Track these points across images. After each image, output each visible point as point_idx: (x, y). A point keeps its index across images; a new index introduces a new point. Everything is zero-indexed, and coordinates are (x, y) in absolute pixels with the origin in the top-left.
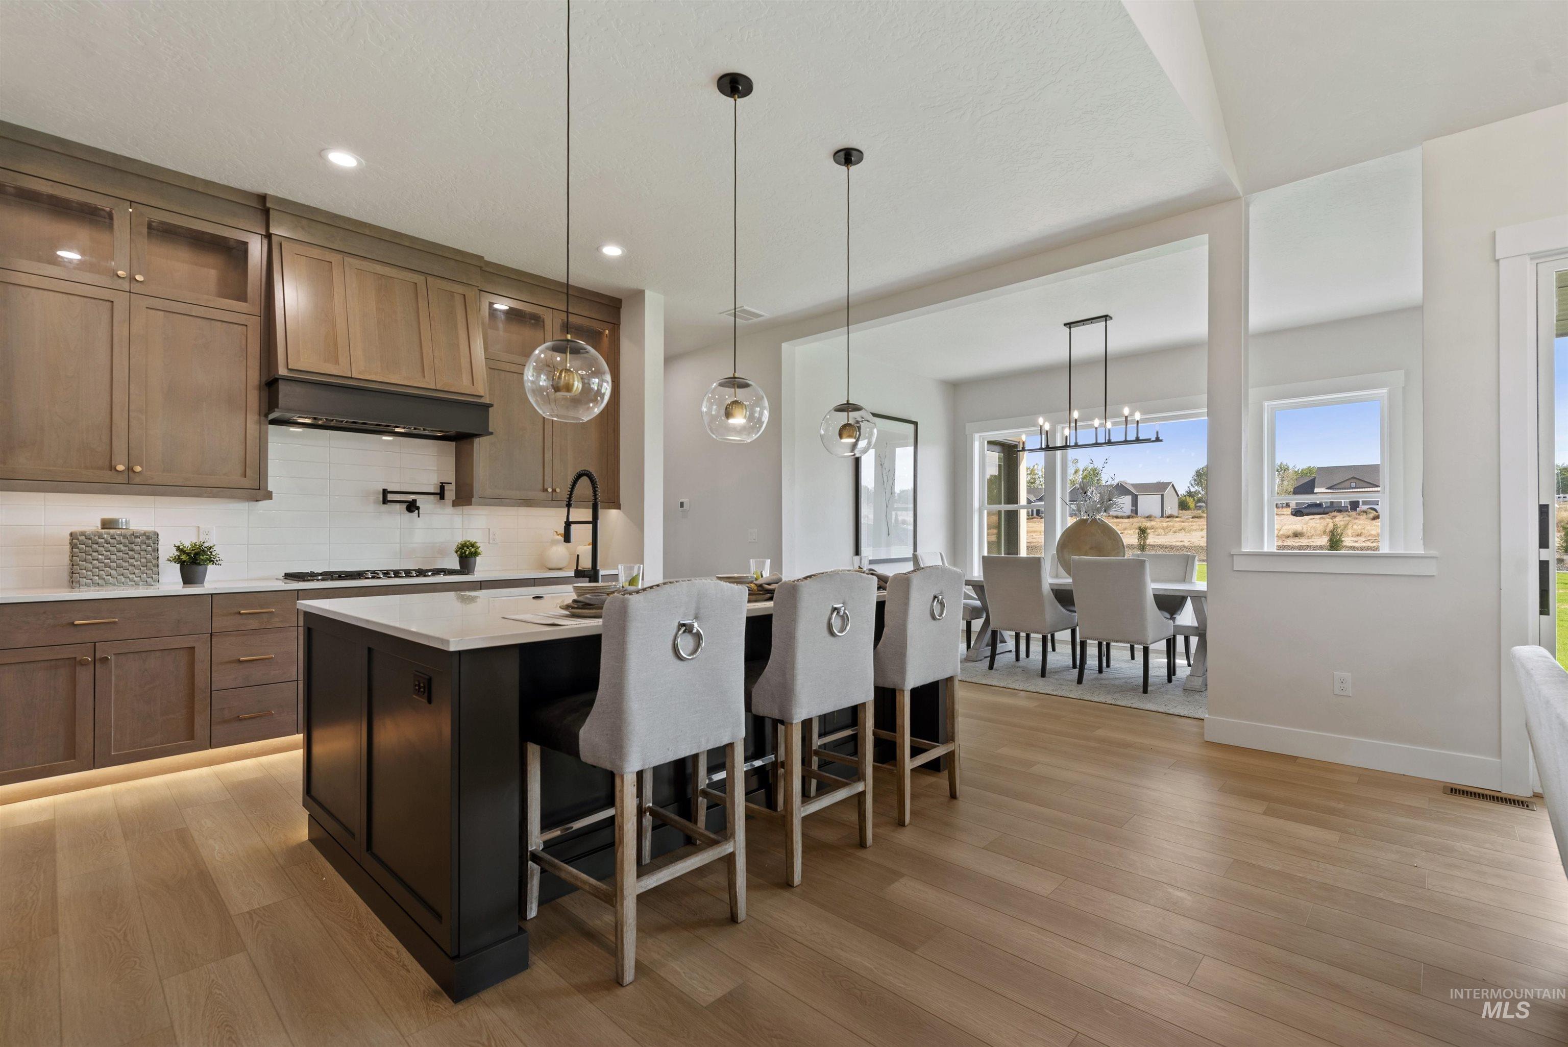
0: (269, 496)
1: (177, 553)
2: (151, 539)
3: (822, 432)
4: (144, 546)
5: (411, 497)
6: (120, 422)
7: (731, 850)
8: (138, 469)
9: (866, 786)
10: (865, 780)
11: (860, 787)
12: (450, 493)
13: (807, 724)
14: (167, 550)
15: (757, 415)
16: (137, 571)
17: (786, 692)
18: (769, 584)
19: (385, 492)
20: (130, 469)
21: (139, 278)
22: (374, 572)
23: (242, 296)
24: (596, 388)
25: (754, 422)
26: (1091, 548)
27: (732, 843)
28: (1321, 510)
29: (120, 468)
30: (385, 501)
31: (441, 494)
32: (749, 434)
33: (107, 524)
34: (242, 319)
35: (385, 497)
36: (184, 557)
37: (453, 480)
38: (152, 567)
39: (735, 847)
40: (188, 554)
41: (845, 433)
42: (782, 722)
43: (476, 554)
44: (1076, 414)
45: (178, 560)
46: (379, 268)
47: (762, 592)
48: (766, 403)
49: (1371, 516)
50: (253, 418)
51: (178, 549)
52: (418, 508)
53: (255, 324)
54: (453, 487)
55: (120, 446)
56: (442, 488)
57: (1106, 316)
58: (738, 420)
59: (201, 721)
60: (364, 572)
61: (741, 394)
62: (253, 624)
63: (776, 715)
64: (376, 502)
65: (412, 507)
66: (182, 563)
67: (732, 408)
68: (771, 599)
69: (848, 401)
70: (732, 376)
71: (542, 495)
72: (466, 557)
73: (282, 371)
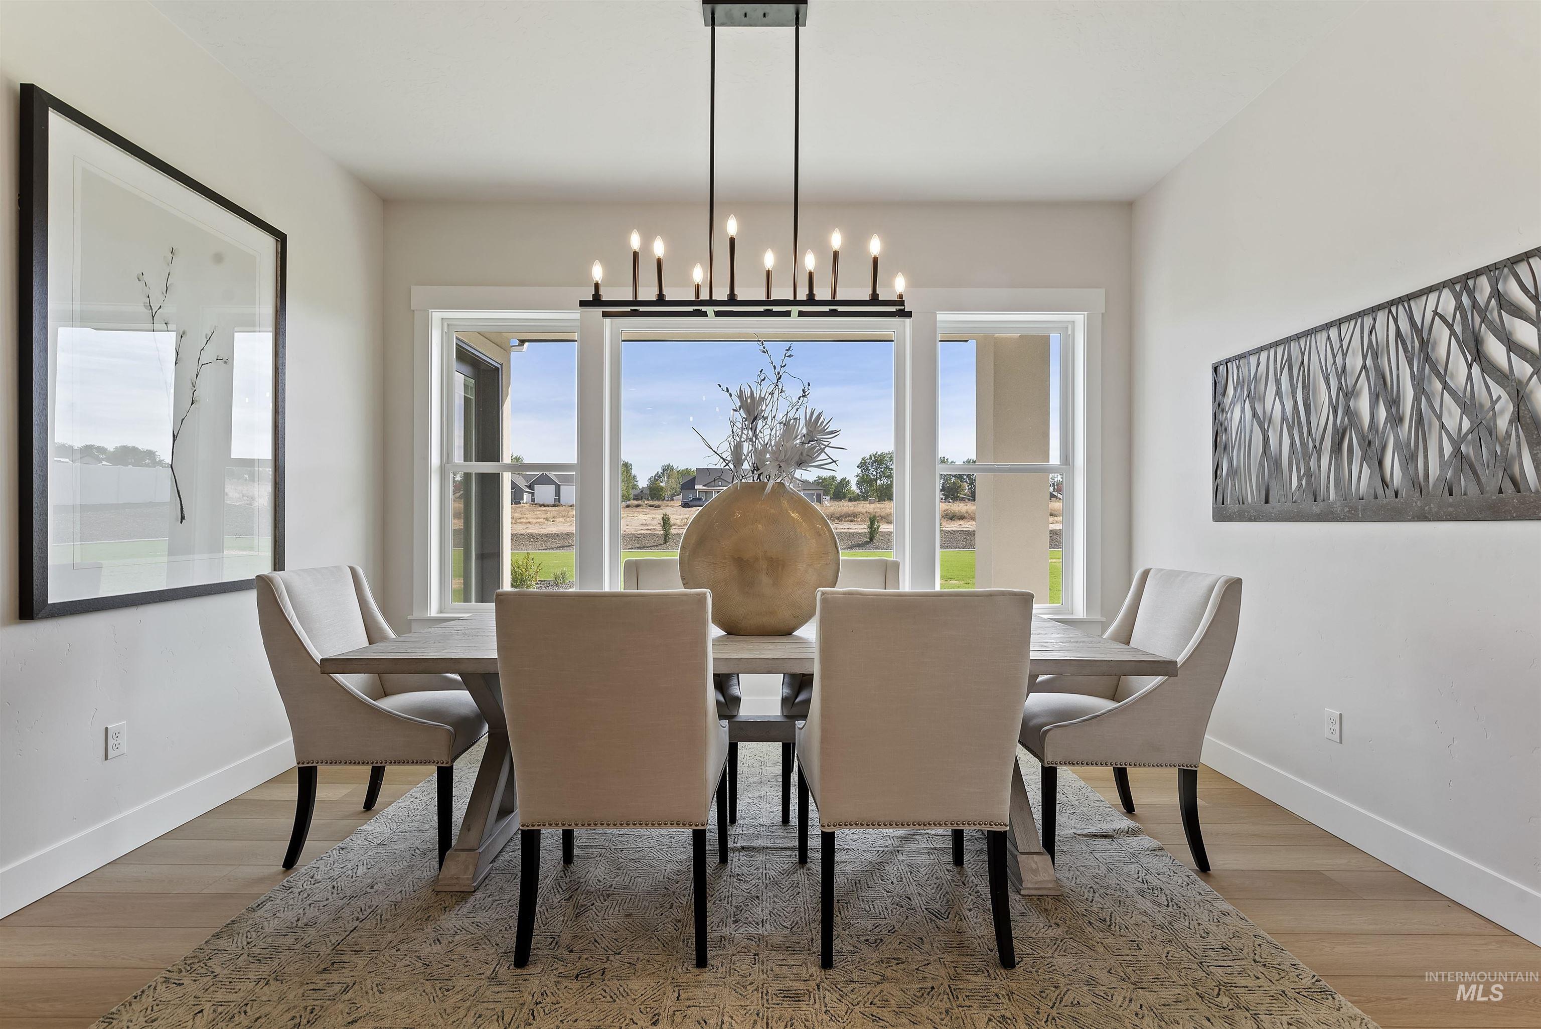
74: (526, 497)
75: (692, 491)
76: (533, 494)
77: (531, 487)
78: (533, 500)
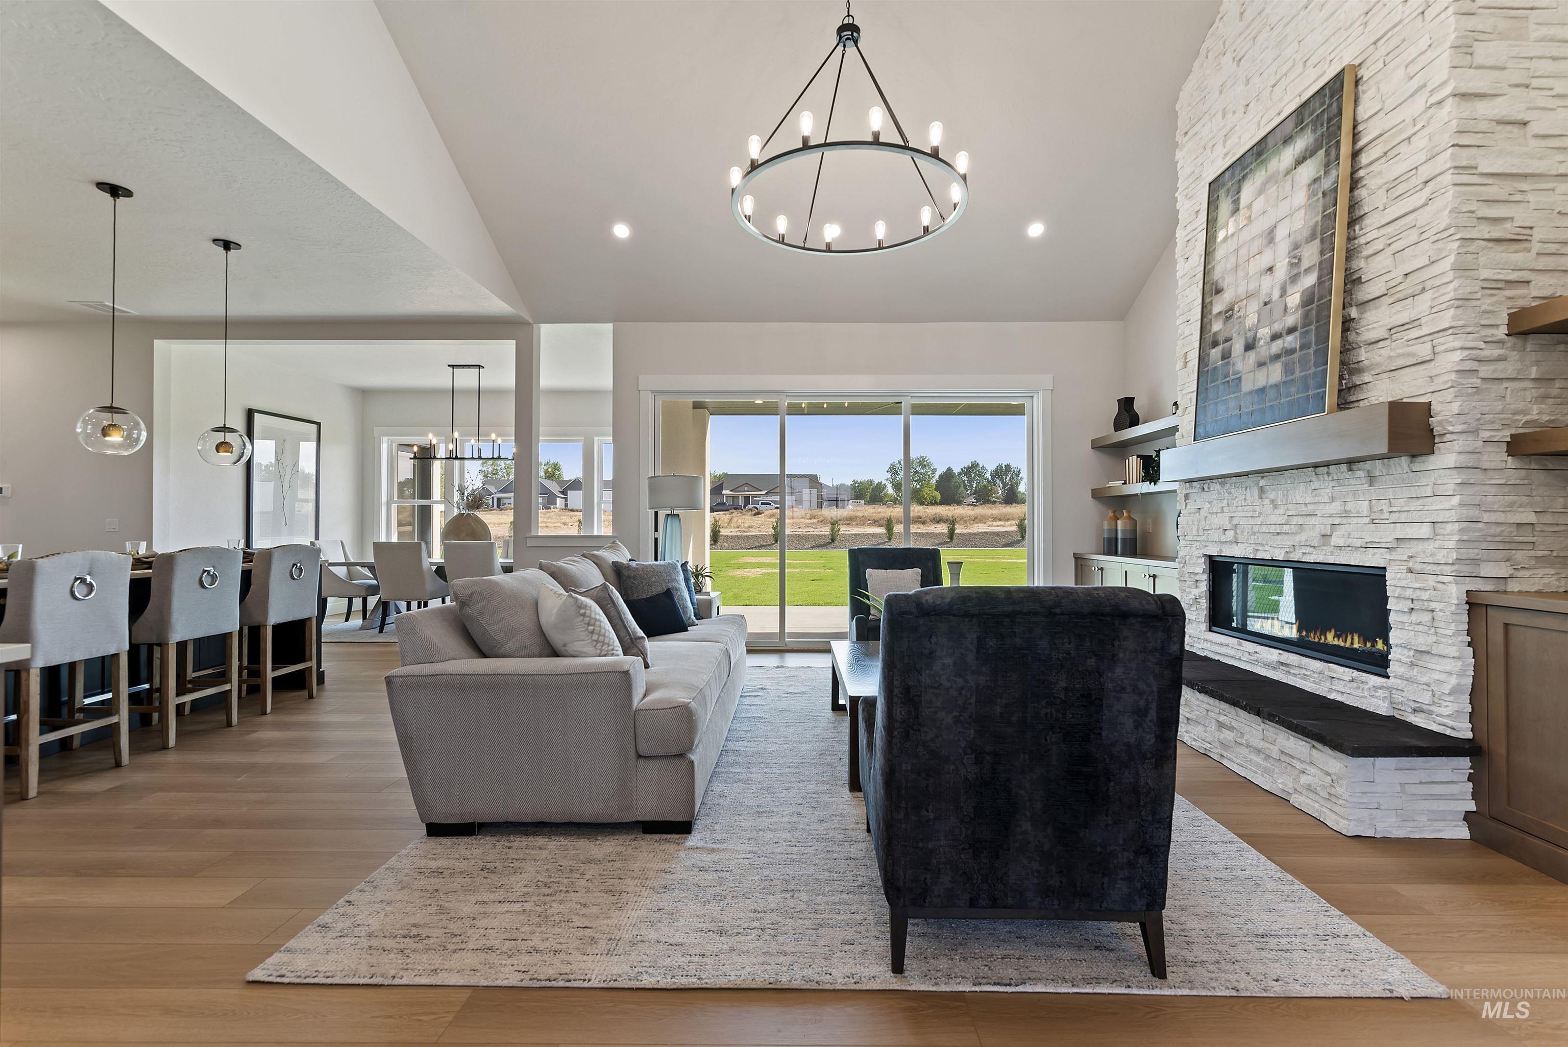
3: (199, 448)
7: (117, 721)
9: (233, 686)
10: (231, 682)
11: (227, 687)
13: (182, 646)
15: (135, 436)
17: (164, 623)
18: (147, 558)
25: (130, 441)
26: (467, 535)
27: (117, 717)
28: (725, 508)
32: (126, 450)
39: (119, 719)
41: (221, 449)
42: (159, 645)
44: (456, 435)
47: (139, 563)
48: (143, 425)
49: (754, 512)
57: (479, 366)
58: (115, 438)
61: (118, 419)
63: (154, 640)
67: (109, 430)
68: (150, 568)
69: (225, 425)
70: (109, 405)
74: (560, 502)
75: (721, 496)
76: (566, 499)
77: (564, 492)
78: (566, 505)
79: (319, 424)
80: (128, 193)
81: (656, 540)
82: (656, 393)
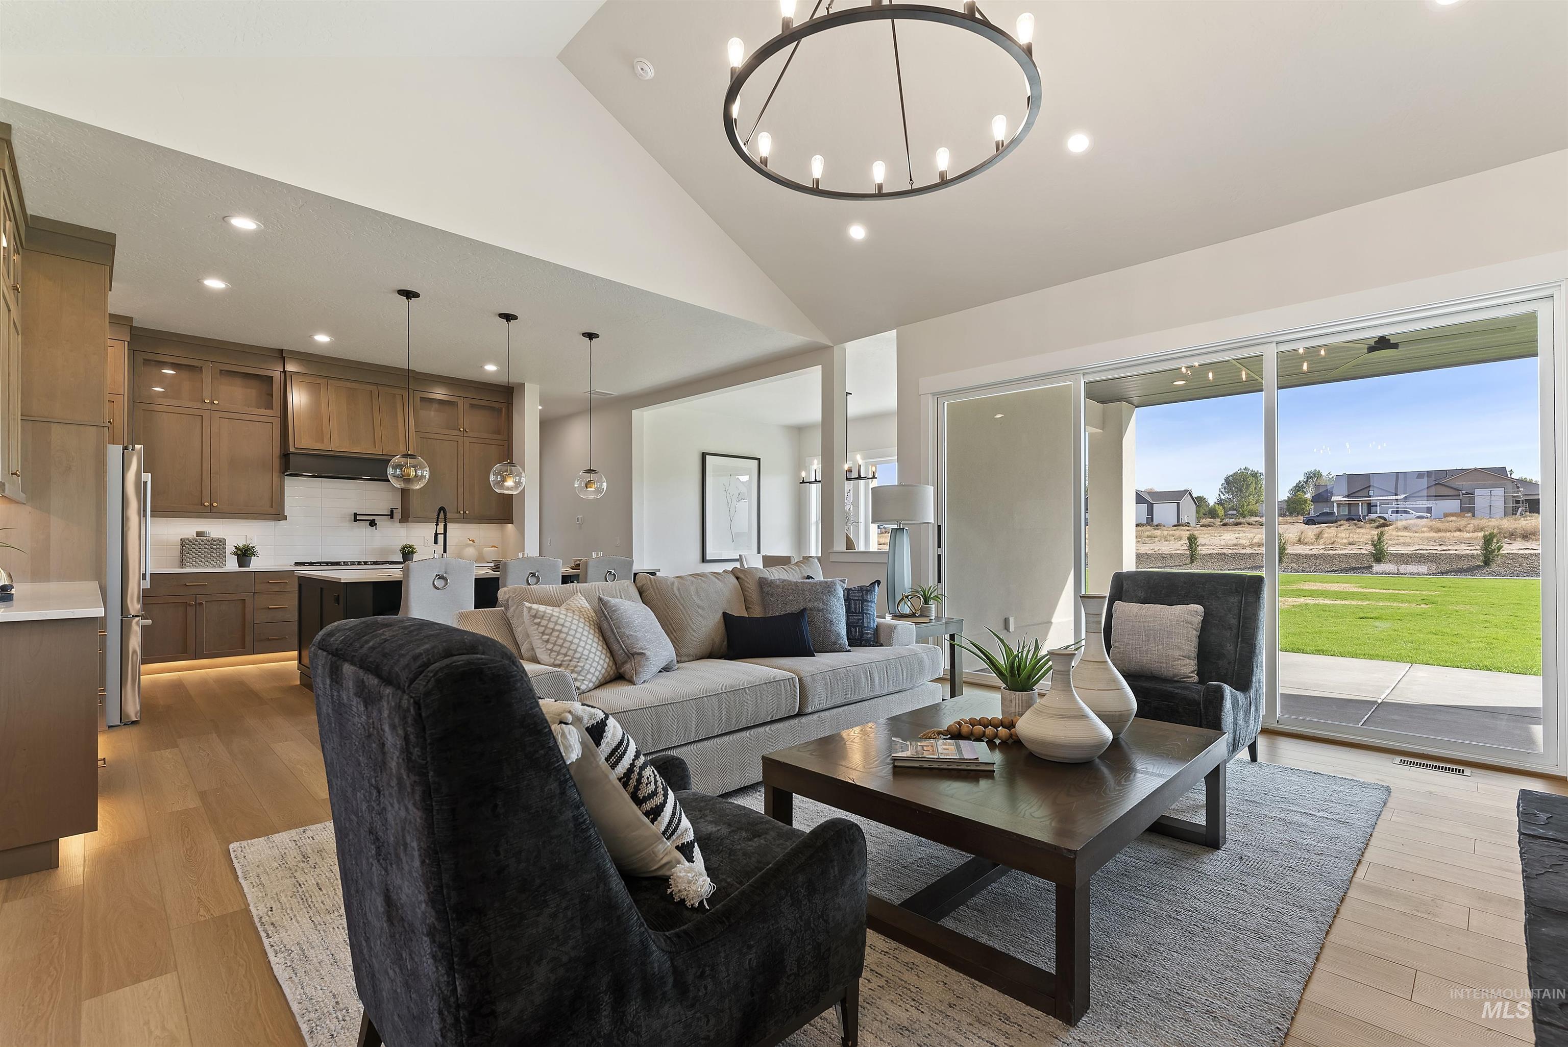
0: (285, 518)
1: (236, 550)
2: (222, 542)
4: (218, 546)
5: (371, 518)
6: (206, 482)
8: (215, 504)
12: (398, 515)
14: (230, 548)
16: (215, 559)
19: (355, 515)
20: (211, 505)
21: (216, 402)
22: (344, 562)
23: (270, 406)
24: (420, 474)
29: (206, 504)
30: (355, 520)
31: (391, 515)
33: (199, 534)
34: (271, 419)
35: (355, 518)
36: (239, 552)
37: (399, 507)
38: (222, 557)
40: (241, 551)
43: (413, 553)
45: (235, 554)
46: (348, 384)
50: (276, 475)
51: (236, 547)
52: (376, 524)
53: (277, 422)
54: (400, 510)
55: (206, 493)
56: (392, 511)
59: (249, 639)
60: (340, 562)
62: (276, 589)
64: (350, 521)
65: (373, 523)
66: (238, 555)
71: (457, 516)
72: (406, 553)
73: (292, 449)
79: (759, 459)
80: (515, 318)
81: (939, 556)
82: (938, 395)
